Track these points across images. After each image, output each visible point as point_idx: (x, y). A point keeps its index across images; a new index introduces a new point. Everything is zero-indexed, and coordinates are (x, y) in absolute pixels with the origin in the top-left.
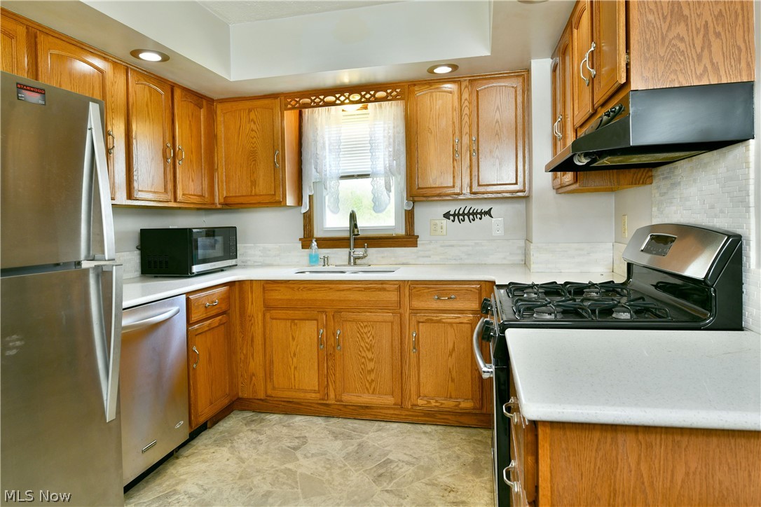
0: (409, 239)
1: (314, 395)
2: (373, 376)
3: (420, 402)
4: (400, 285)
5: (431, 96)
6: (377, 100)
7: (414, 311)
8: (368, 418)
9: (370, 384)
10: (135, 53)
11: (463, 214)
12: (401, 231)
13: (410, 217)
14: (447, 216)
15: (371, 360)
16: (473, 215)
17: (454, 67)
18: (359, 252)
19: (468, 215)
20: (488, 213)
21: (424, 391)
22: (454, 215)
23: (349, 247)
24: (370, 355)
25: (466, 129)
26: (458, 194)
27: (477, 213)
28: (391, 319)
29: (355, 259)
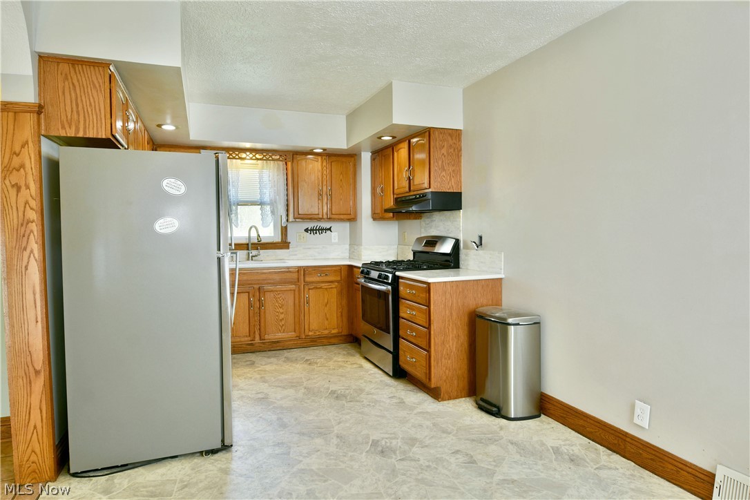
0: (284, 244)
1: (246, 339)
2: (283, 322)
3: (310, 333)
4: (299, 269)
5: (306, 162)
6: (273, 160)
7: (307, 283)
8: (278, 348)
9: (282, 327)
10: (159, 126)
11: (316, 230)
12: (278, 239)
13: (284, 230)
14: (306, 230)
15: (282, 313)
16: (322, 230)
17: (324, 150)
18: (254, 252)
19: (319, 230)
20: (330, 229)
21: (312, 327)
22: (311, 230)
23: (248, 249)
24: (281, 310)
25: (325, 183)
26: (321, 219)
27: (323, 229)
28: (294, 288)
29: (252, 256)
